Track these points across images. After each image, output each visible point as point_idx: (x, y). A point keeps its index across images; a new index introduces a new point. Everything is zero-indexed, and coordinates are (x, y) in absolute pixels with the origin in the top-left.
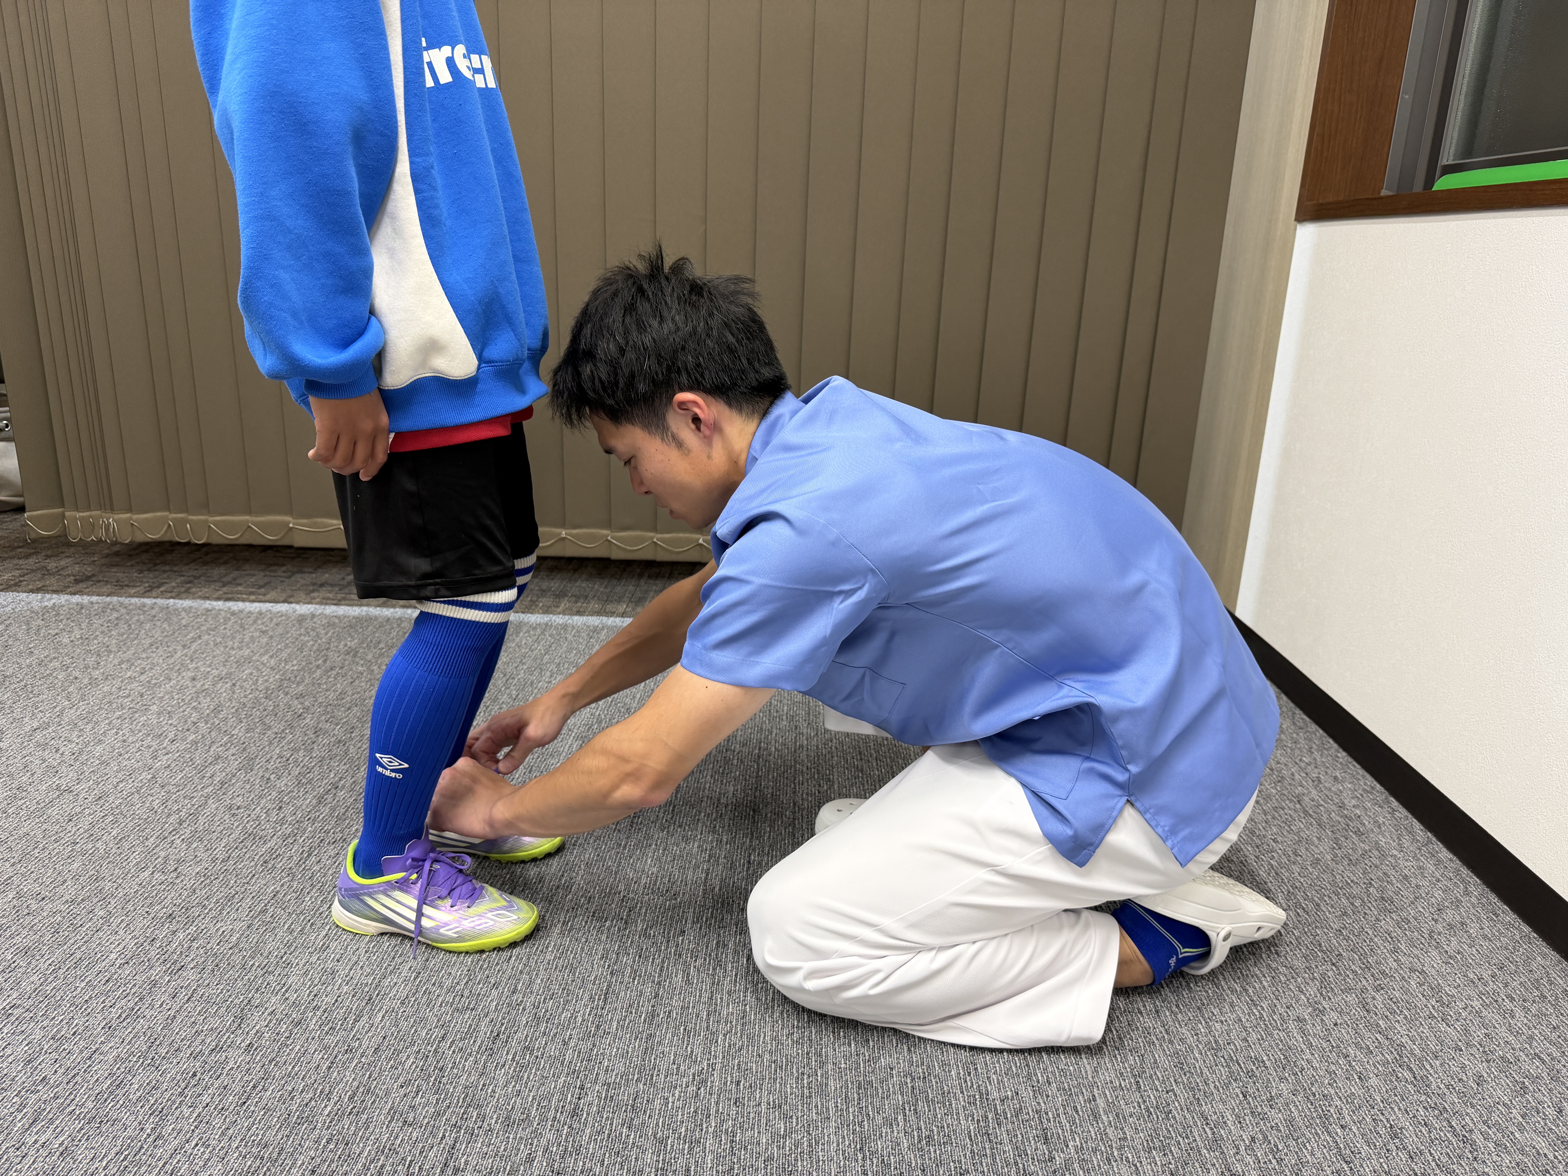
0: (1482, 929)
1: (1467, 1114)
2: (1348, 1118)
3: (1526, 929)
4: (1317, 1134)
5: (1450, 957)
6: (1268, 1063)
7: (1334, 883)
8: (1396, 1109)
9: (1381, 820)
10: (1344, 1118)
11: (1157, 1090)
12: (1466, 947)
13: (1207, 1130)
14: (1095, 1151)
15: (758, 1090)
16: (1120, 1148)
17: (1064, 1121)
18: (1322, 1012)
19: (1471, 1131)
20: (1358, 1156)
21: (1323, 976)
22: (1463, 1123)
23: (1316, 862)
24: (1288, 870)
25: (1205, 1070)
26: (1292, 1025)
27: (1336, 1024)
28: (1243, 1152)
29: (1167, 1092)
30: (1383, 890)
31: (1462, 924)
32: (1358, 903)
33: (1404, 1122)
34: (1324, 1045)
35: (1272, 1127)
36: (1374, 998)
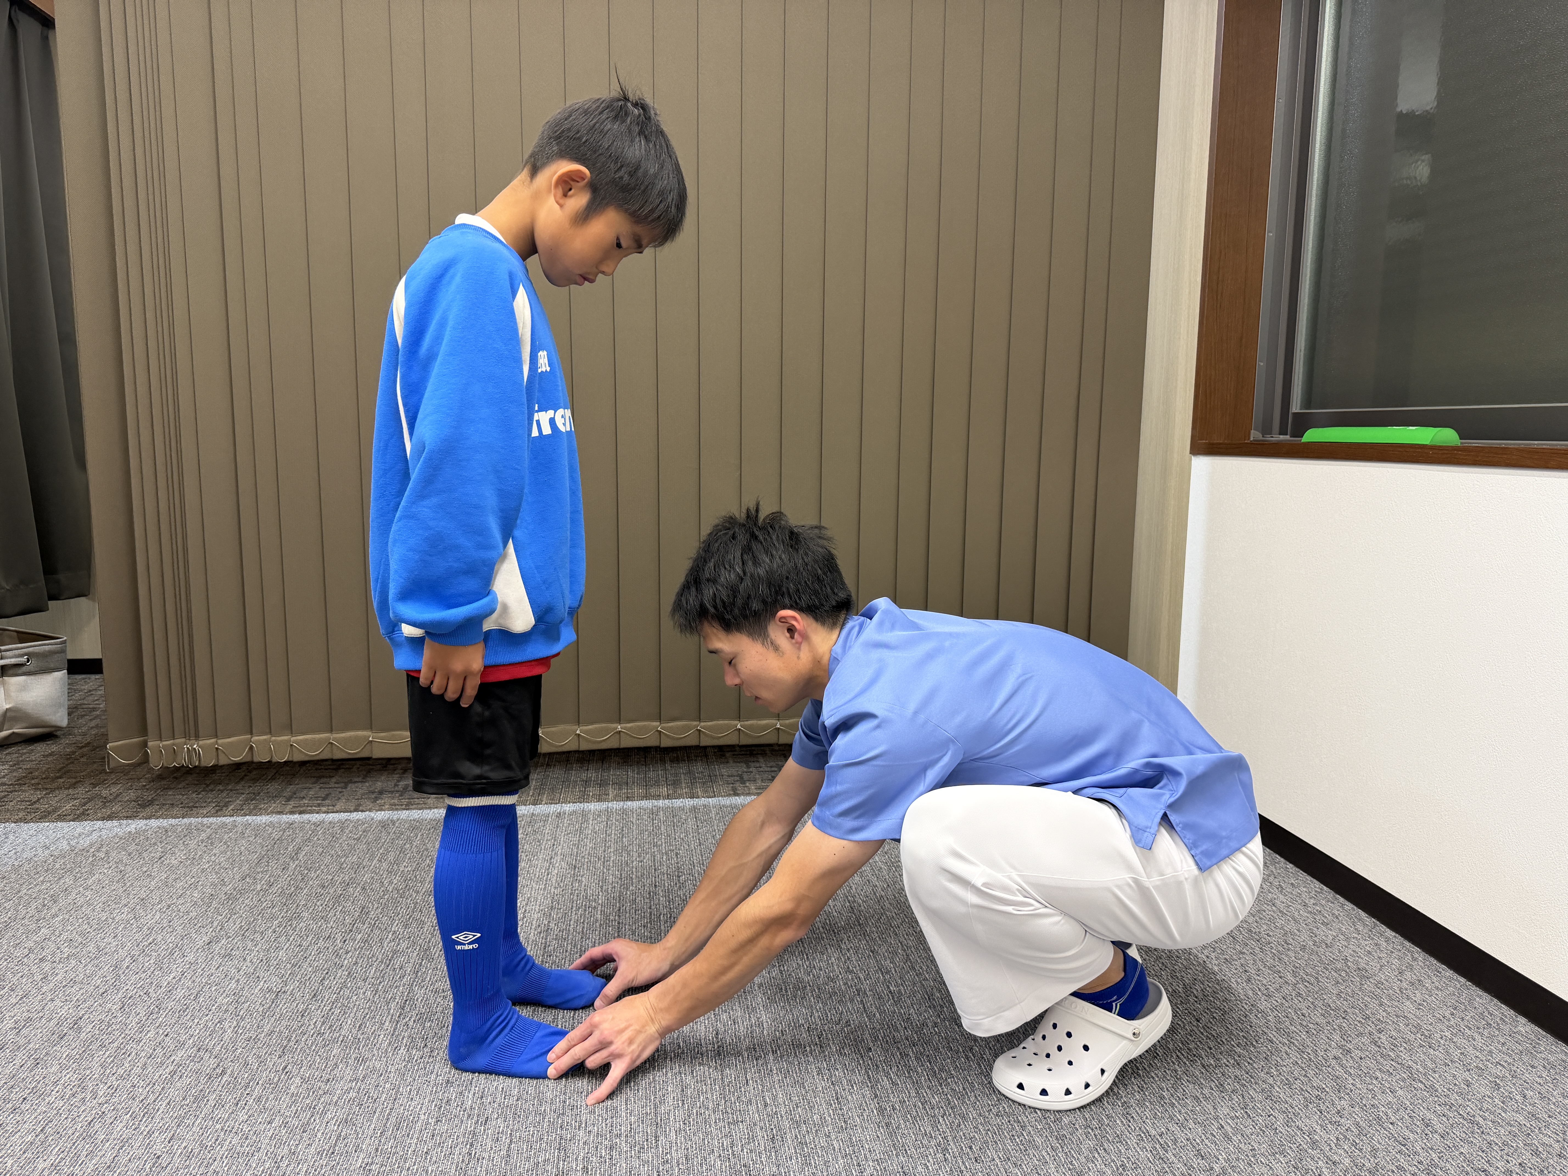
0: (1433, 983)
1: (1468, 1106)
2: (1393, 1118)
3: (1463, 980)
4: (1378, 1130)
5: (1419, 1004)
6: (1327, 1090)
7: (1321, 961)
8: (1421, 1108)
9: (1336, 913)
10: (1390, 1118)
11: (1262, 1116)
12: (1427, 997)
13: (1305, 1137)
14: (1238, 1159)
15: (988, 1151)
16: (1254, 1156)
17: (1209, 1144)
18: (1349, 1051)
19: (1474, 1116)
20: (1409, 1140)
21: (1340, 1027)
22: (1467, 1112)
23: (1303, 948)
24: (1287, 955)
25: (1288, 1099)
26: (1334, 1062)
27: (1361, 1058)
28: (1334, 1148)
29: (1269, 1116)
30: (1357, 963)
31: (1419, 981)
32: (1343, 974)
33: (1429, 1115)
34: (1360, 1073)
35: (1347, 1130)
36: (1379, 1038)
